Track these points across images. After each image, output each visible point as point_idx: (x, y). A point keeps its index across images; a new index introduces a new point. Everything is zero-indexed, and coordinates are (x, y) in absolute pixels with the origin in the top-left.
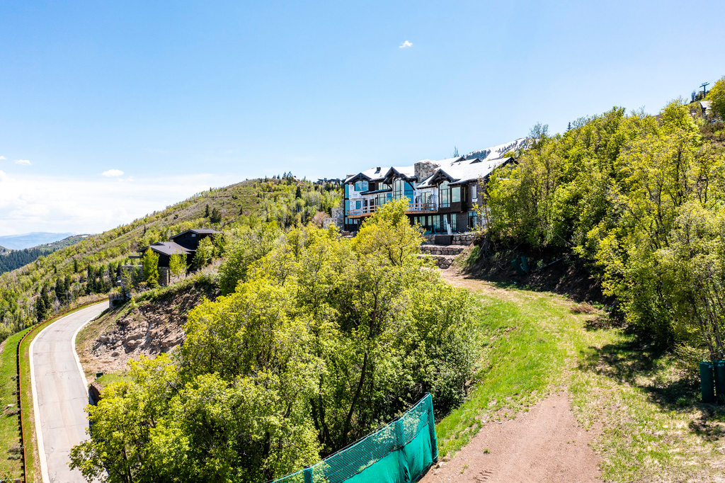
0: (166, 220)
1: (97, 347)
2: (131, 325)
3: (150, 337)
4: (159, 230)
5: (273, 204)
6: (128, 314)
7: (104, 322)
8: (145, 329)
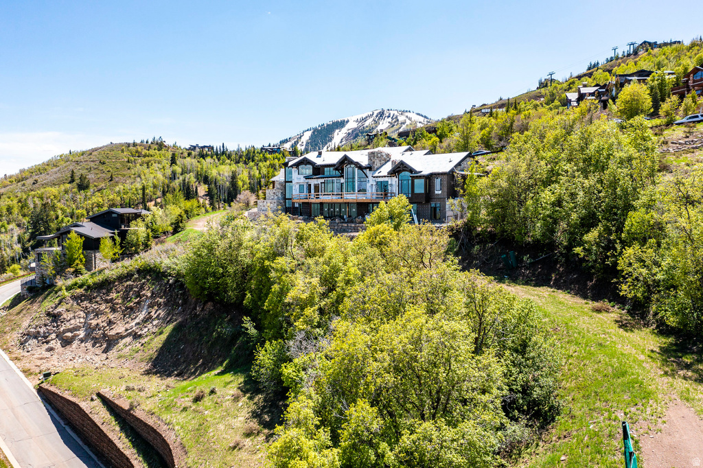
0: (24, 185)
1: (26, 341)
2: (65, 316)
3: (90, 330)
4: (17, 197)
5: (147, 171)
6: (59, 304)
7: (24, 312)
8: (82, 320)
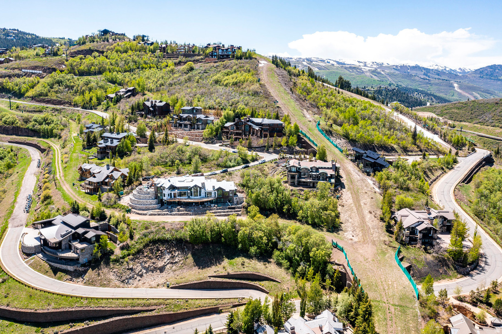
6: (128, 264)
8: (141, 267)
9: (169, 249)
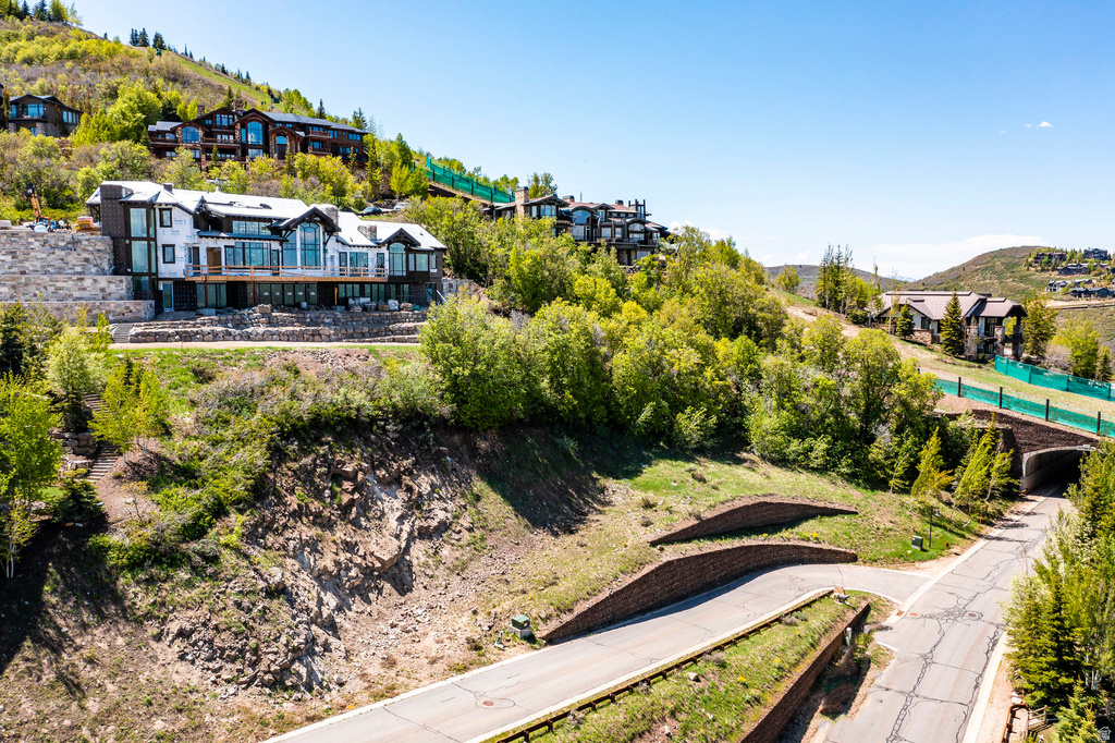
9: (382, 464)
